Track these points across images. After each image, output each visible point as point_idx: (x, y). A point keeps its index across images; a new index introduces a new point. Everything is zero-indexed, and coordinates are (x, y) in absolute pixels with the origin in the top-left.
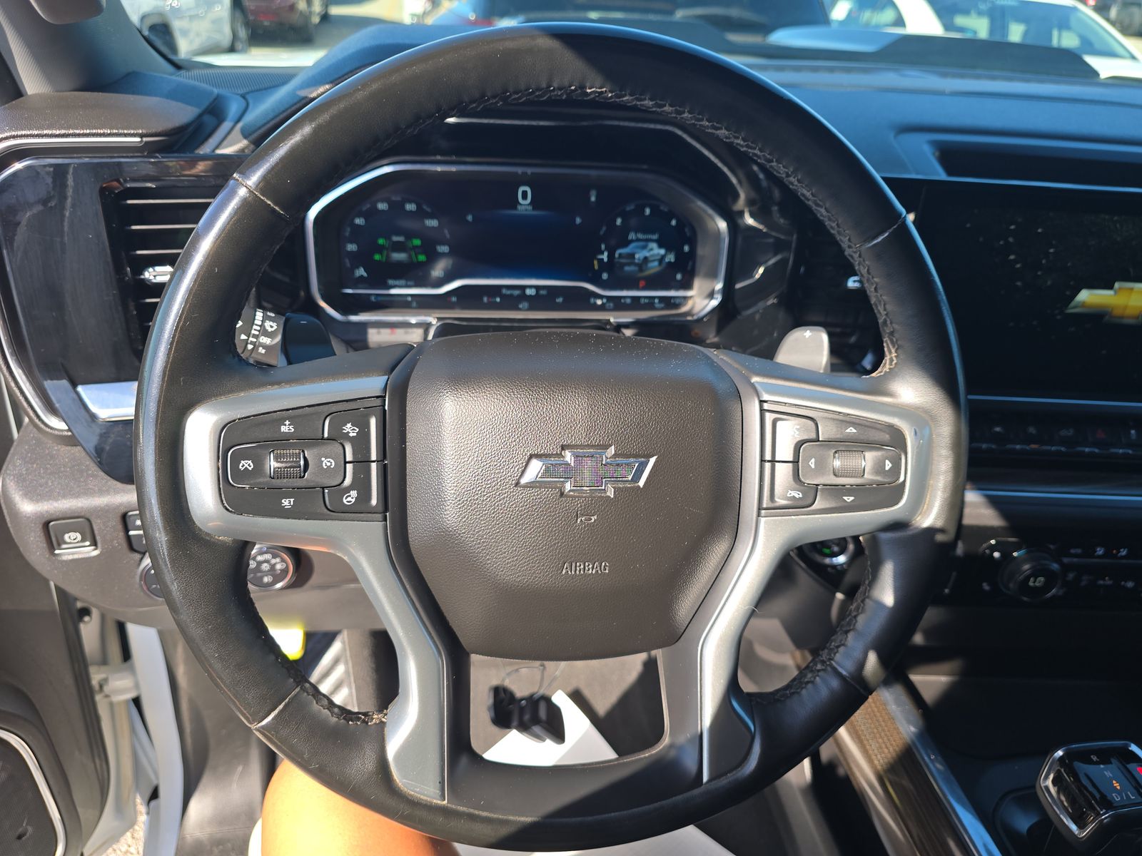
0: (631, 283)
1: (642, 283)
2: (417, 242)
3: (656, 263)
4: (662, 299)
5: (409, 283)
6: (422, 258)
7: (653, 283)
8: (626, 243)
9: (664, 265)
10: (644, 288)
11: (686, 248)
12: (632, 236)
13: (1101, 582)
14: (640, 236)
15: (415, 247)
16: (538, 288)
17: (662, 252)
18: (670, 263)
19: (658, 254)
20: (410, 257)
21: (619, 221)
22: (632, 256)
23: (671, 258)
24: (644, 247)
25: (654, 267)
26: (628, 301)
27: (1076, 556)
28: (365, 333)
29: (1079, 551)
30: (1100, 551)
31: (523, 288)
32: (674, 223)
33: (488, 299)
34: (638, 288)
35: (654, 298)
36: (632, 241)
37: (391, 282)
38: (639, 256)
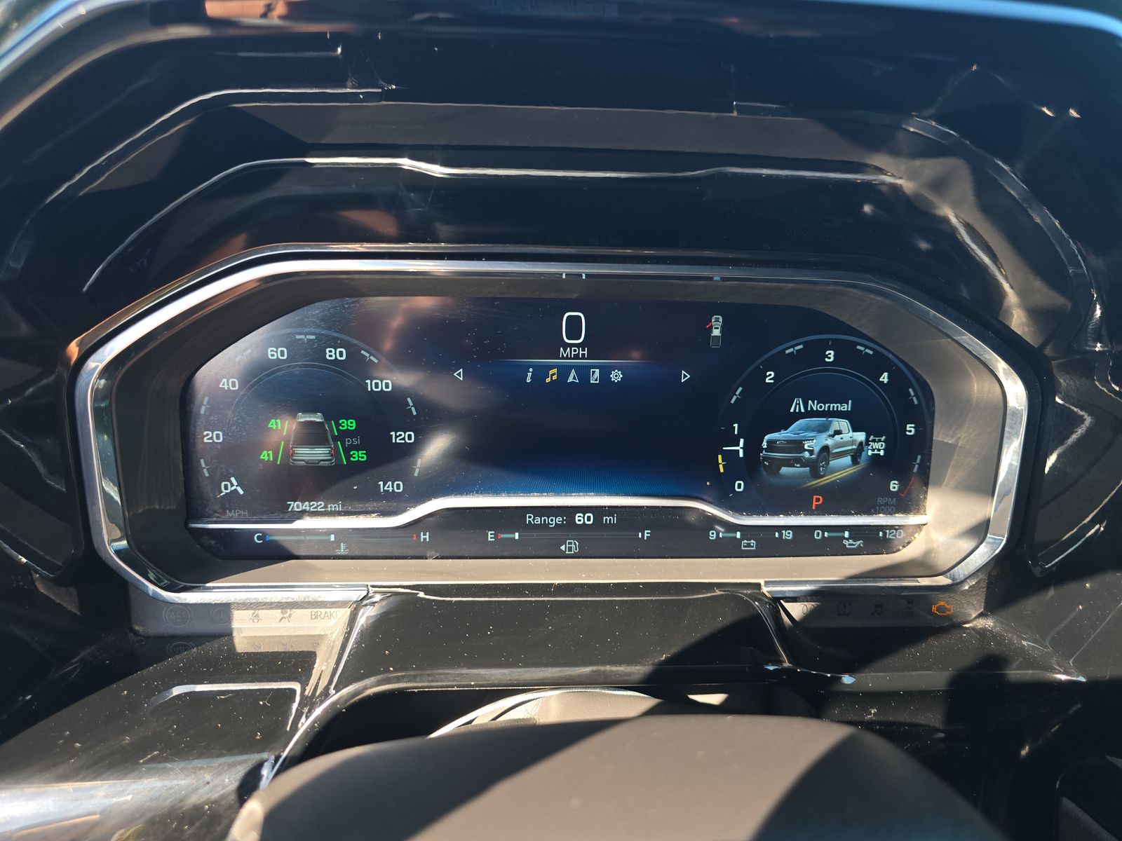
0: (794, 500)
1: (817, 500)
2: (349, 424)
3: (847, 460)
4: (856, 531)
5: (332, 507)
6: (359, 456)
7: (839, 498)
8: (786, 421)
9: (863, 460)
10: (821, 511)
11: (911, 429)
12: (797, 405)
14: (814, 406)
15: (344, 434)
16: (598, 511)
17: (861, 436)
18: (876, 457)
19: (853, 442)
20: (335, 454)
21: (770, 377)
22: (797, 445)
23: (878, 447)
24: (823, 429)
25: (842, 467)
26: (788, 535)
28: (229, 620)
31: (570, 511)
32: (885, 378)
33: (496, 536)
34: (809, 512)
35: (842, 528)
36: (798, 416)
37: (296, 506)
38: (815, 443)
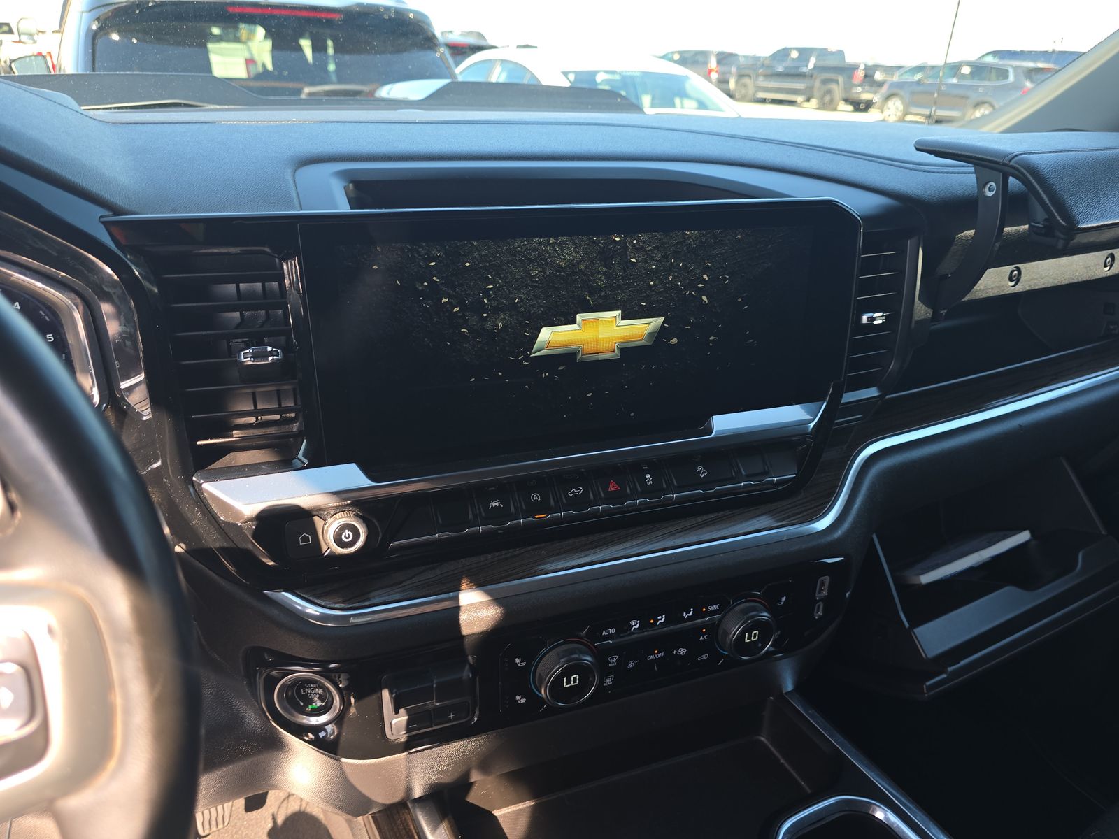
13: (652, 657)
27: (609, 637)
29: (612, 631)
30: (635, 624)
